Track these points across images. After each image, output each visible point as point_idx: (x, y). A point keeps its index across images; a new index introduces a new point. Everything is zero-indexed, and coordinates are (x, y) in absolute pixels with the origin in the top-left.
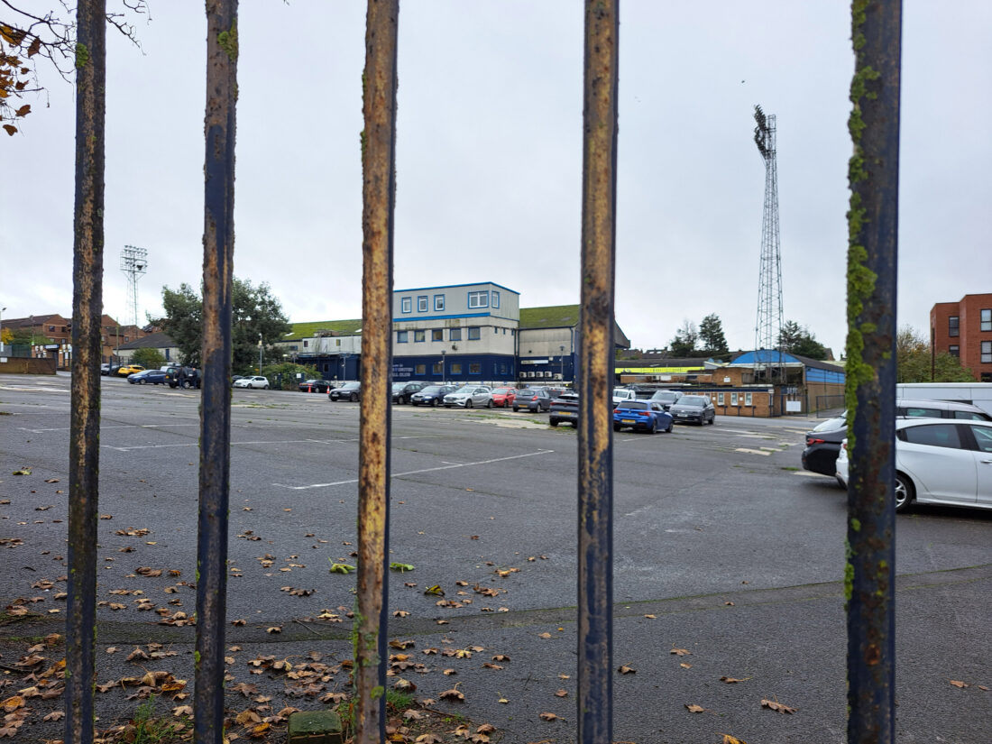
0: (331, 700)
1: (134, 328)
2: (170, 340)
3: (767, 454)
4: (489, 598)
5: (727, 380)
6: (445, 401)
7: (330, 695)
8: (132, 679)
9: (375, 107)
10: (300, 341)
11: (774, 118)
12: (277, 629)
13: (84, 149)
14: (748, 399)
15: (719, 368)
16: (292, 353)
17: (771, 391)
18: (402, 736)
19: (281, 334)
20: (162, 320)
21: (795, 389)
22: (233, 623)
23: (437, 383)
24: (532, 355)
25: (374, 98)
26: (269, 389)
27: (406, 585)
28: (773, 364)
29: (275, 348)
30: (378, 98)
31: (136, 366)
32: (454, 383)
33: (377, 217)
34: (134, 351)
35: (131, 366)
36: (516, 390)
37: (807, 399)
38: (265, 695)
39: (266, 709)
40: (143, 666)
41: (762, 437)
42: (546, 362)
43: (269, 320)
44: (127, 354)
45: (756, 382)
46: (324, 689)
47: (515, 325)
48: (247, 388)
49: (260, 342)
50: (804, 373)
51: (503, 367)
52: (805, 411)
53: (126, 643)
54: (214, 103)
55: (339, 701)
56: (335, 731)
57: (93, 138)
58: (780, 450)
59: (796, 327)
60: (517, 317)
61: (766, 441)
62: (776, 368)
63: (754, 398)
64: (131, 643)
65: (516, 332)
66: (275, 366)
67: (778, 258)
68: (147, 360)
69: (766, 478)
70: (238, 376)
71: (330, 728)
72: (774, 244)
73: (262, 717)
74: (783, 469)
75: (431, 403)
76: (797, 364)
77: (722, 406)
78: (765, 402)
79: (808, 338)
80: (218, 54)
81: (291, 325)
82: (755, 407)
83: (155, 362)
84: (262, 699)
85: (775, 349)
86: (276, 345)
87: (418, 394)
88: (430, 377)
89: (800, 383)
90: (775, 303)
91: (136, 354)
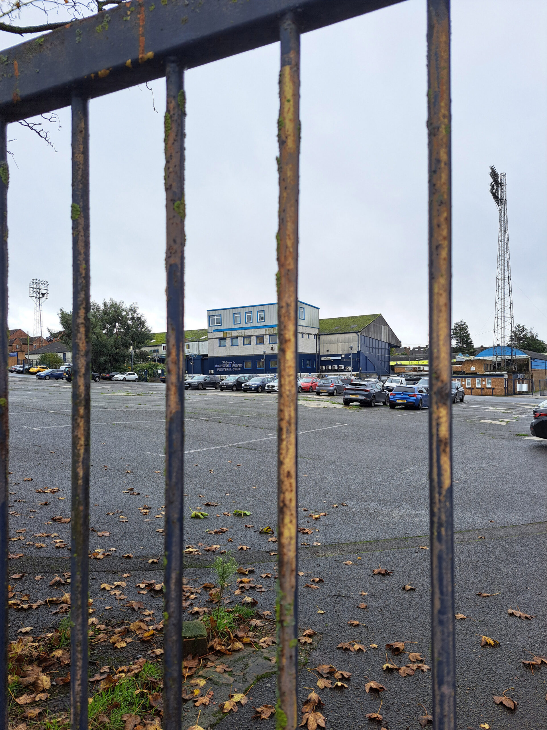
0: (197, 613)
1: (40, 338)
2: (65, 347)
3: (504, 424)
4: (306, 535)
5: (473, 369)
6: (266, 388)
7: (196, 609)
8: (54, 599)
9: (286, 258)
10: (161, 346)
11: (505, 175)
12: (155, 561)
13: (78, 273)
14: (488, 383)
15: (466, 360)
16: (155, 354)
17: (506, 377)
18: (250, 639)
19: (146, 341)
20: (60, 333)
21: (523, 375)
22: (123, 557)
23: (260, 375)
24: (329, 353)
25: (286, 251)
26: (139, 381)
27: (246, 526)
28: (506, 356)
29: (142, 352)
30: (288, 253)
31: (42, 366)
32: (273, 374)
33: (288, 330)
34: (40, 355)
35: (39, 366)
36: (318, 380)
37: (532, 382)
38: (149, 610)
39: (151, 620)
40: (61, 589)
41: (500, 411)
42: (340, 358)
43: (137, 330)
44: (35, 358)
45: (494, 369)
46: (191, 605)
47: (316, 332)
48: (123, 381)
49: (131, 347)
50: (530, 363)
51: (308, 362)
52: (531, 391)
53: (48, 573)
54: (172, 249)
55: (202, 613)
56: (202, 636)
57: (84, 266)
58: (514, 421)
59: (523, 329)
60: (318, 326)
61: (503, 414)
62: (509, 360)
63: (493, 382)
64: (51, 573)
65: (317, 336)
66: (143, 365)
67: (509, 279)
68: (49, 362)
69: (504, 442)
70: (115, 373)
71: (198, 633)
72: (506, 268)
73: (148, 626)
74: (516, 435)
75: (256, 390)
76: (524, 356)
77: (469, 388)
78: (501, 384)
79: (533, 337)
80: (174, 217)
81: (154, 335)
82: (494, 389)
83: (55, 363)
84: (147, 612)
85: (508, 345)
86: (143, 349)
87: (247, 384)
88: (255, 371)
89: (527, 370)
90: (508, 311)
91: (42, 357)
